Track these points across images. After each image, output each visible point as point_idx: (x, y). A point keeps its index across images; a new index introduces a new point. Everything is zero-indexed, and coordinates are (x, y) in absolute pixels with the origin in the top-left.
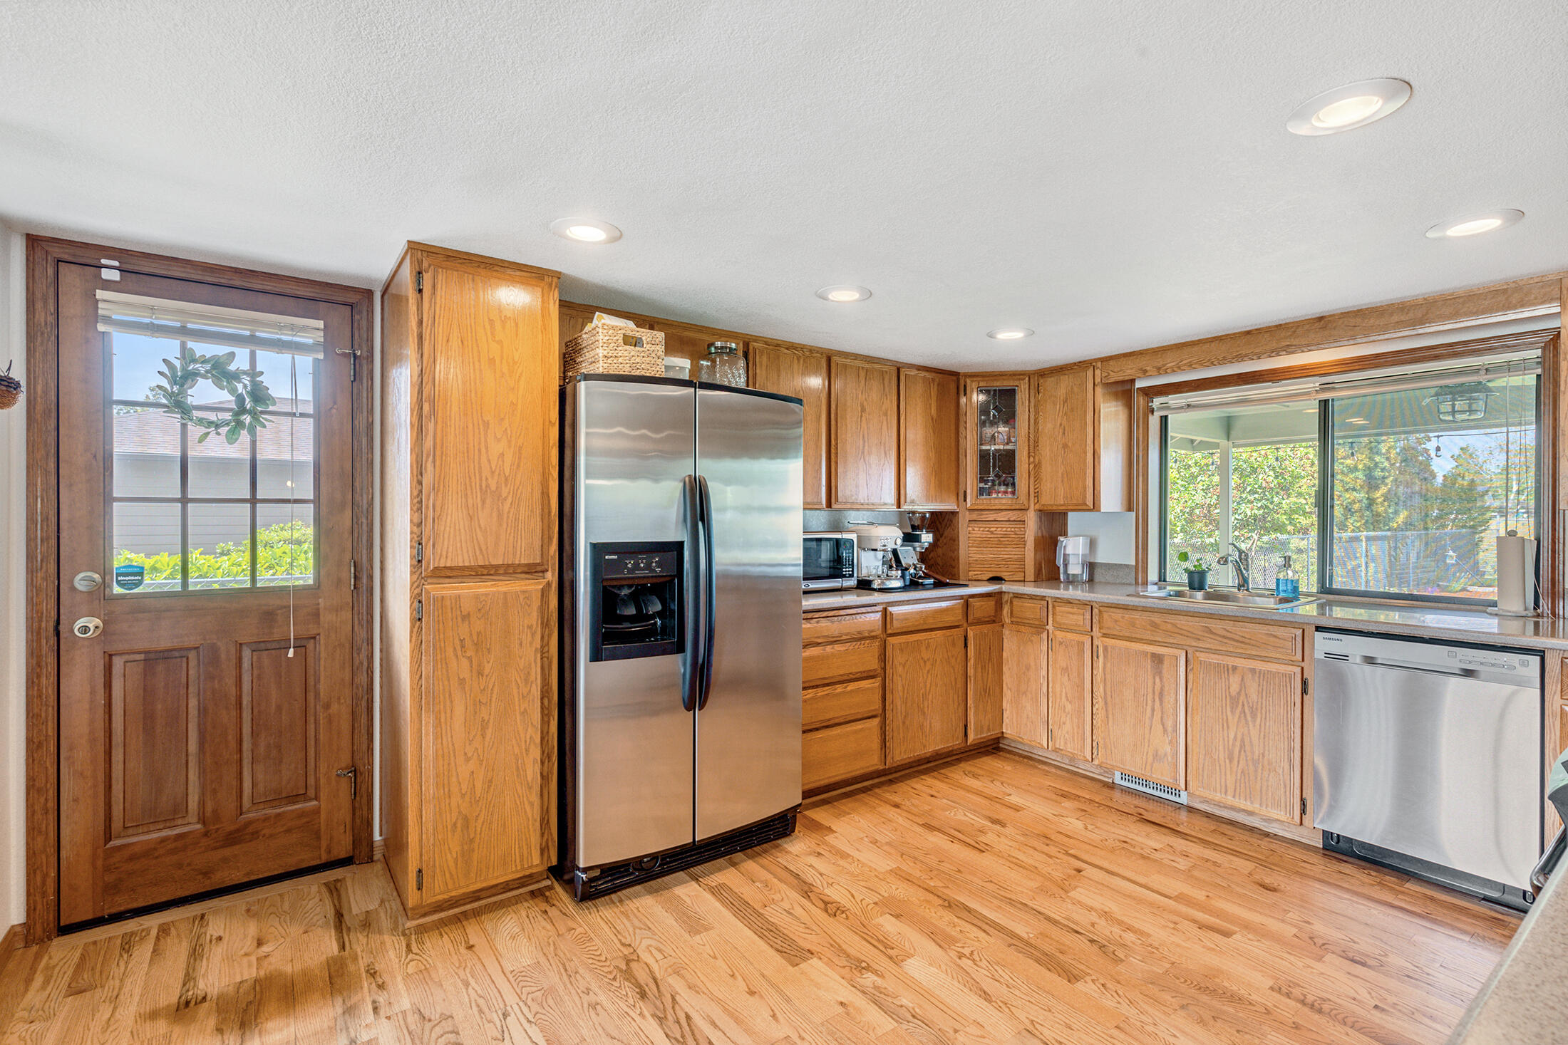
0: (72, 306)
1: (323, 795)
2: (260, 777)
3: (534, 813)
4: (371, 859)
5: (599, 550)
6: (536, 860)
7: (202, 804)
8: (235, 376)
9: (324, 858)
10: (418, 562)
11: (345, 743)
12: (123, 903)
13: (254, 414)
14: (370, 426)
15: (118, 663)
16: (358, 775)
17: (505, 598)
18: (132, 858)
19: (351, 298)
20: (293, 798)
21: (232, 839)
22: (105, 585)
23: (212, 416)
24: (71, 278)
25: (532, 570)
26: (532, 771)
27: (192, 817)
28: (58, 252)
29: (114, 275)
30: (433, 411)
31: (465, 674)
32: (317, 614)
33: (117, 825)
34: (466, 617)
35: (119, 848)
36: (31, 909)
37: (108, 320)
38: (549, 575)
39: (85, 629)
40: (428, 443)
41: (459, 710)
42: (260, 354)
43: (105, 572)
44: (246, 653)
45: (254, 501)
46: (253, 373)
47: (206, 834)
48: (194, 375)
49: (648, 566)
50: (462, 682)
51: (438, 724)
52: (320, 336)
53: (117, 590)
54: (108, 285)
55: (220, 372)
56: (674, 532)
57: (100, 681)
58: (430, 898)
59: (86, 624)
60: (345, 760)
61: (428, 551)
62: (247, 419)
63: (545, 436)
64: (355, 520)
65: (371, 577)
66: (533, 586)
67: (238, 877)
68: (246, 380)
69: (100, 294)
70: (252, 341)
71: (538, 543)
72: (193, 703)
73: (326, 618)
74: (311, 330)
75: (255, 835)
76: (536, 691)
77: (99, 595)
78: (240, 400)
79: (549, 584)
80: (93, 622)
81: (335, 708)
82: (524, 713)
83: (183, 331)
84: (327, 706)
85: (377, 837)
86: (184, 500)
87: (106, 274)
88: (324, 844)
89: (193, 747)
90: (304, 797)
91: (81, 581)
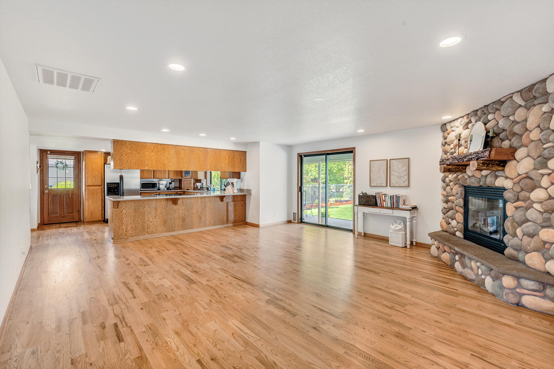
0: (45, 157)
1: (75, 213)
2: (67, 210)
3: (100, 213)
4: (81, 222)
5: (107, 183)
6: (101, 219)
7: (59, 213)
8: (63, 163)
9: (75, 221)
10: (85, 185)
11: (78, 208)
12: (51, 223)
13: (66, 168)
14: (81, 168)
15: (50, 196)
16: (79, 211)
17: (96, 190)
18: (51, 218)
19: (78, 153)
20: (71, 213)
21: (63, 217)
22: (48, 187)
23: (61, 168)
24: (44, 153)
25: (100, 186)
26: (100, 208)
27: (58, 214)
28: (43, 151)
29: (49, 153)
30: (87, 168)
31: (91, 197)
32: (74, 191)
33: (50, 214)
34: (91, 191)
35: (50, 216)
36: (41, 221)
37: (48, 158)
38: (102, 186)
39: (46, 192)
40: (86, 172)
41: (90, 201)
42: (66, 160)
43: (48, 186)
44: (65, 196)
45: (66, 178)
46: (65, 163)
47: (60, 216)
48: (58, 163)
49: (114, 185)
50: (91, 198)
51: (88, 202)
52: (74, 158)
53: (49, 188)
54: (49, 154)
55: (61, 163)
56: (118, 181)
57: (48, 198)
58: (87, 221)
59: (46, 191)
60: (77, 209)
61: (87, 183)
62: (65, 168)
63: (102, 171)
64: (79, 180)
65: (81, 187)
66: (100, 187)
67: (64, 222)
68: (65, 164)
69: (48, 155)
70: (65, 159)
71: (101, 183)
72: (58, 201)
73: (75, 192)
74: (73, 157)
75: (66, 217)
76: (101, 199)
77: (47, 188)
78: (64, 166)
79: (102, 187)
80: (47, 191)
81: (76, 203)
82: (99, 202)
83: (57, 158)
84: (75, 202)
85: (82, 219)
86: (57, 178)
87: (48, 153)
88: (75, 219)
89: (58, 206)
90: (72, 213)
91: (45, 187)
